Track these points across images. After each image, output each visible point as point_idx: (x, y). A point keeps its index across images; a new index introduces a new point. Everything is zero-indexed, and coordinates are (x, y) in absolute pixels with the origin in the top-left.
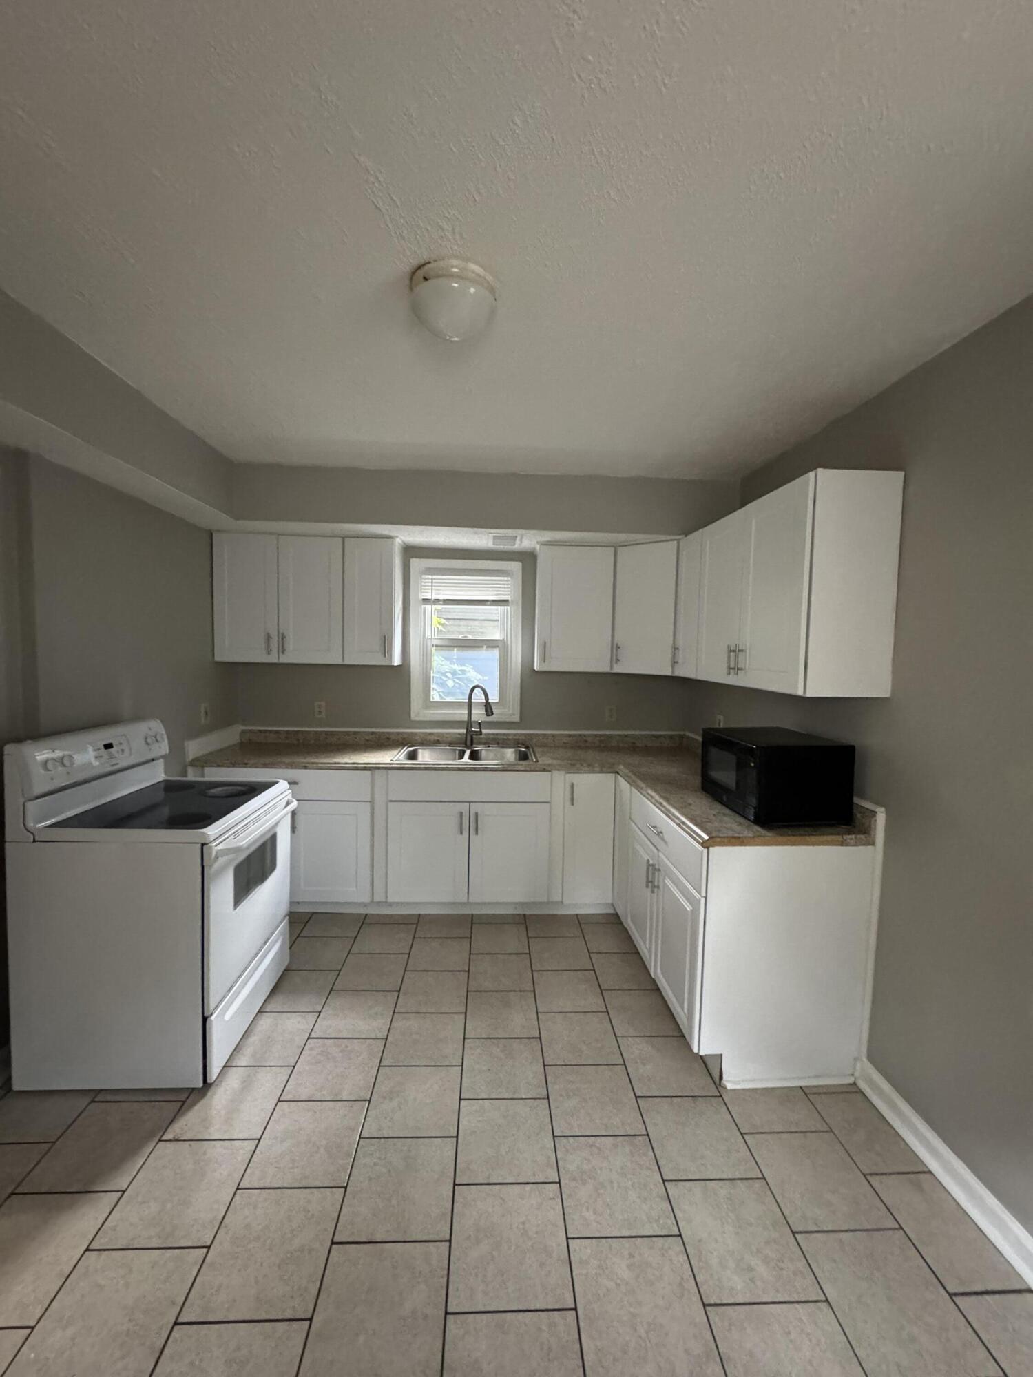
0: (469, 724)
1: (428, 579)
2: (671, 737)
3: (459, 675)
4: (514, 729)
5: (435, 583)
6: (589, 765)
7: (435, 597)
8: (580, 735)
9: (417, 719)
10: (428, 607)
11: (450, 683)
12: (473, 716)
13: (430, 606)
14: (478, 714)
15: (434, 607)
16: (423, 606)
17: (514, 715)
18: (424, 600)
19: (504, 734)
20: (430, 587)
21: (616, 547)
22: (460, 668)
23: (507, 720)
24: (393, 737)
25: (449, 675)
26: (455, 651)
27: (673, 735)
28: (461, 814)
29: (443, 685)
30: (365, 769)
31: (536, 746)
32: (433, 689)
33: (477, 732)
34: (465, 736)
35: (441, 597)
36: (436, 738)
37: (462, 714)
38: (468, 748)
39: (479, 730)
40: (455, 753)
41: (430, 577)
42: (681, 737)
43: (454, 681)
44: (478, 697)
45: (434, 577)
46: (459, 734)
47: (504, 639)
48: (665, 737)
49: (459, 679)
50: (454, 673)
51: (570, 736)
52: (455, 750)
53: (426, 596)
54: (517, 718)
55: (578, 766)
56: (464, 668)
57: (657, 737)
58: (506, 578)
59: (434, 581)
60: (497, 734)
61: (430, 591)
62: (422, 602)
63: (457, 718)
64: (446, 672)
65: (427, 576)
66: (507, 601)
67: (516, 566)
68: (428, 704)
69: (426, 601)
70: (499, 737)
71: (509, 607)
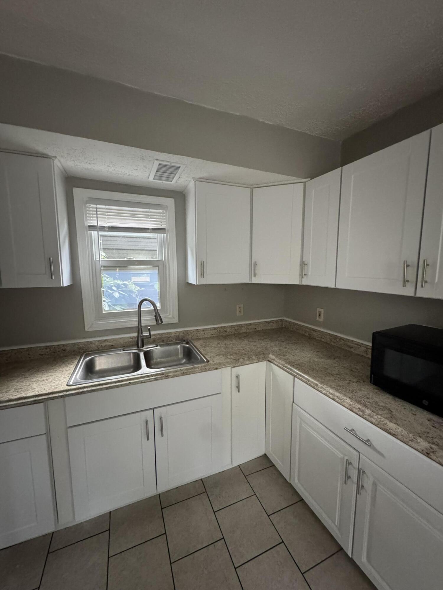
0: (139, 329)
1: (92, 208)
2: (277, 321)
3: (122, 288)
4: (175, 328)
5: (99, 212)
6: (249, 358)
7: (100, 224)
8: (222, 327)
9: (90, 330)
10: (94, 233)
11: (117, 295)
12: (142, 322)
13: (96, 232)
14: (147, 320)
15: (100, 233)
16: (89, 232)
17: (174, 318)
18: (89, 226)
19: (168, 333)
20: (96, 216)
21: (252, 188)
22: (122, 283)
23: (169, 322)
24: (68, 348)
25: (114, 288)
26: (117, 270)
27: (277, 320)
28: (147, 422)
29: (111, 296)
30: (35, 402)
31: (193, 340)
32: (104, 301)
33: (147, 336)
34: (136, 339)
35: (107, 224)
36: (111, 344)
37: (133, 322)
38: (141, 351)
39: (148, 334)
40: (131, 355)
41: (95, 206)
42: (282, 321)
43: (119, 293)
44: (147, 307)
45: (98, 206)
46: (131, 338)
47: (162, 260)
48: (273, 323)
49: (122, 291)
50: (118, 286)
51: (215, 329)
52: (130, 353)
53: (92, 223)
54: (176, 320)
55: (241, 360)
56: (125, 282)
57: (269, 323)
58: (162, 211)
59: (98, 210)
60: (162, 334)
61: (96, 219)
62: (88, 227)
63: (129, 325)
64: (112, 286)
65: (92, 206)
66: (164, 229)
67: (170, 202)
68: (100, 315)
69: (92, 228)
70: (164, 336)
71: (166, 234)
